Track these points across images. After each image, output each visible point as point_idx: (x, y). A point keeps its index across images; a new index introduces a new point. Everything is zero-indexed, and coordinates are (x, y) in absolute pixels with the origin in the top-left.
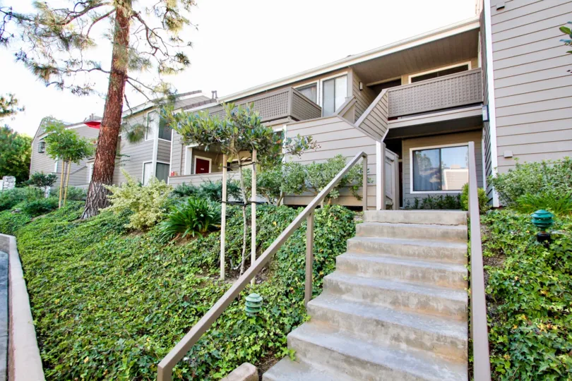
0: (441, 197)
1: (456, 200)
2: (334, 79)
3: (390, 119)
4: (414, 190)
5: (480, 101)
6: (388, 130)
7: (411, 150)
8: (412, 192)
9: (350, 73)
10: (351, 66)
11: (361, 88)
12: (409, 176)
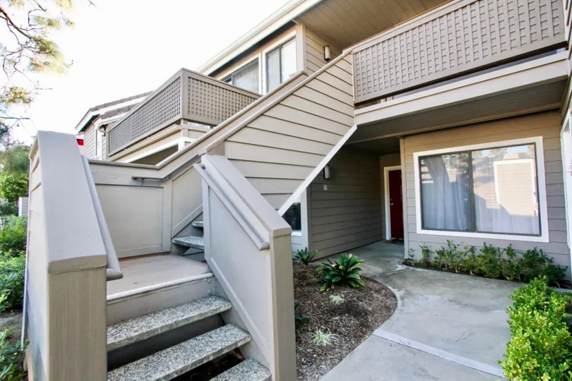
0: (472, 250)
1: (505, 256)
2: (281, 46)
3: (358, 105)
4: (423, 227)
5: (558, 40)
6: (354, 128)
7: (416, 155)
8: (419, 230)
9: (298, 32)
10: (297, 18)
11: (327, 56)
12: (414, 202)
